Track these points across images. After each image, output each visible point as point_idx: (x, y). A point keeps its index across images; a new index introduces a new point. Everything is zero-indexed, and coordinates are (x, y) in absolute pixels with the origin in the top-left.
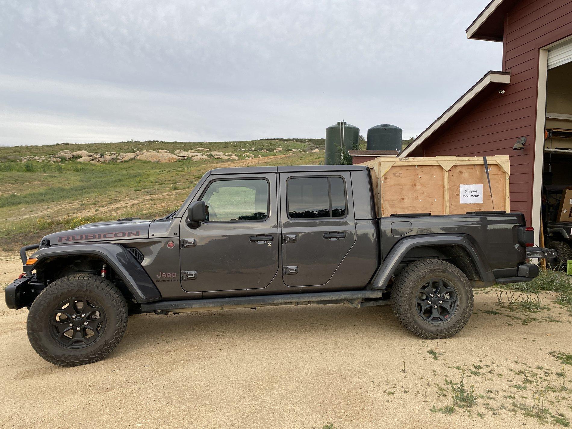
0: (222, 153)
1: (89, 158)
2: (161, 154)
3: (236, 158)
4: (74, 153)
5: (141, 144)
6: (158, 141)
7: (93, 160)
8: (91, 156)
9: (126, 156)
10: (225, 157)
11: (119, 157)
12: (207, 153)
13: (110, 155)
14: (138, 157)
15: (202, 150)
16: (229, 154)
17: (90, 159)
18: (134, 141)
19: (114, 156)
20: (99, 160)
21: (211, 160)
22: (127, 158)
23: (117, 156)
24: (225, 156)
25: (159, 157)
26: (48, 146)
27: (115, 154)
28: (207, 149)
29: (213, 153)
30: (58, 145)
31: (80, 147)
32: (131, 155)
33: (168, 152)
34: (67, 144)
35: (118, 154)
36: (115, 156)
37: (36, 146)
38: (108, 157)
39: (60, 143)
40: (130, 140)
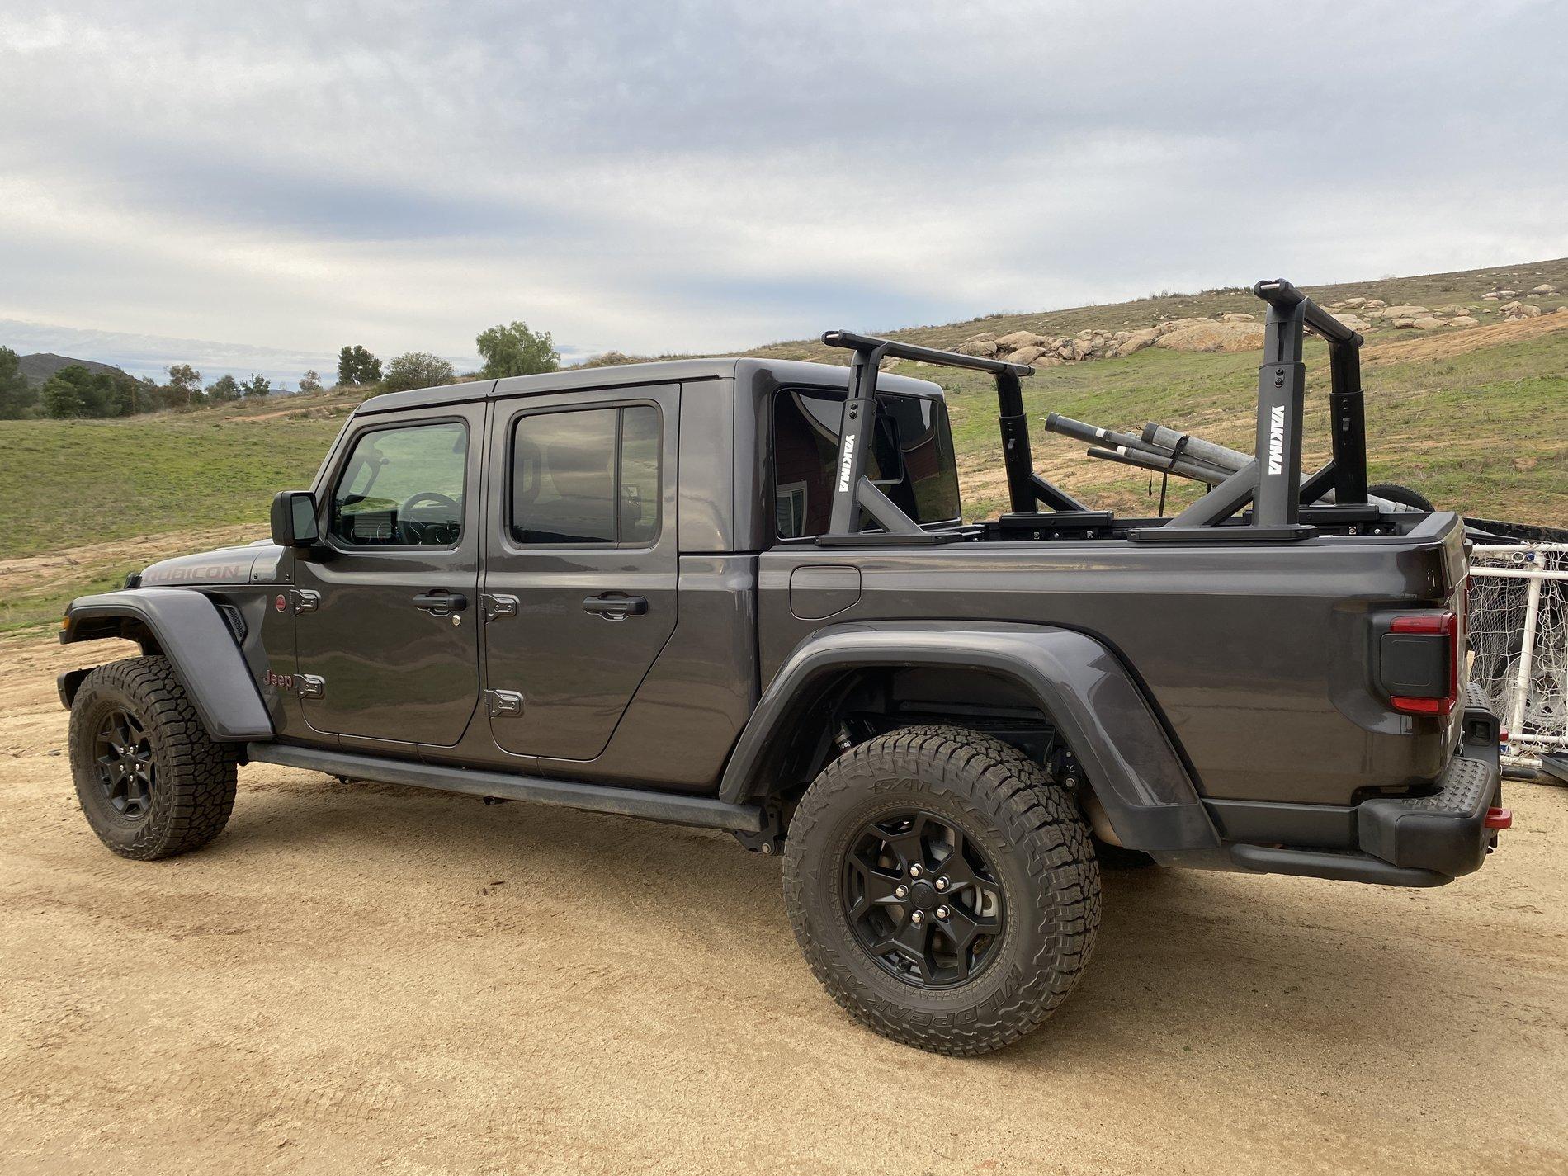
0: (1423, 309)
1: (1036, 350)
2: (1227, 326)
3: (1472, 321)
4: (1001, 340)
5: (1182, 302)
6: (1236, 290)
7: (1043, 355)
8: (1041, 344)
9: (1131, 337)
10: (1429, 322)
11: (1111, 342)
12: (1371, 314)
13: (1090, 337)
14: (1163, 338)
15: (1360, 305)
16: (1447, 309)
17: (1038, 353)
18: (1170, 293)
19: (1099, 341)
20: (1060, 355)
21: (1380, 334)
22: (1130, 345)
23: (1107, 339)
24: (1430, 318)
25: (1220, 334)
26: (955, 326)
27: (1102, 336)
28: (1375, 302)
29: (1390, 312)
30: (978, 320)
31: (1024, 322)
32: (1144, 334)
33: (1252, 321)
34: (999, 317)
35: (1109, 335)
36: (1102, 340)
37: (932, 327)
38: (1083, 345)
39: (982, 316)
40: (1158, 293)
